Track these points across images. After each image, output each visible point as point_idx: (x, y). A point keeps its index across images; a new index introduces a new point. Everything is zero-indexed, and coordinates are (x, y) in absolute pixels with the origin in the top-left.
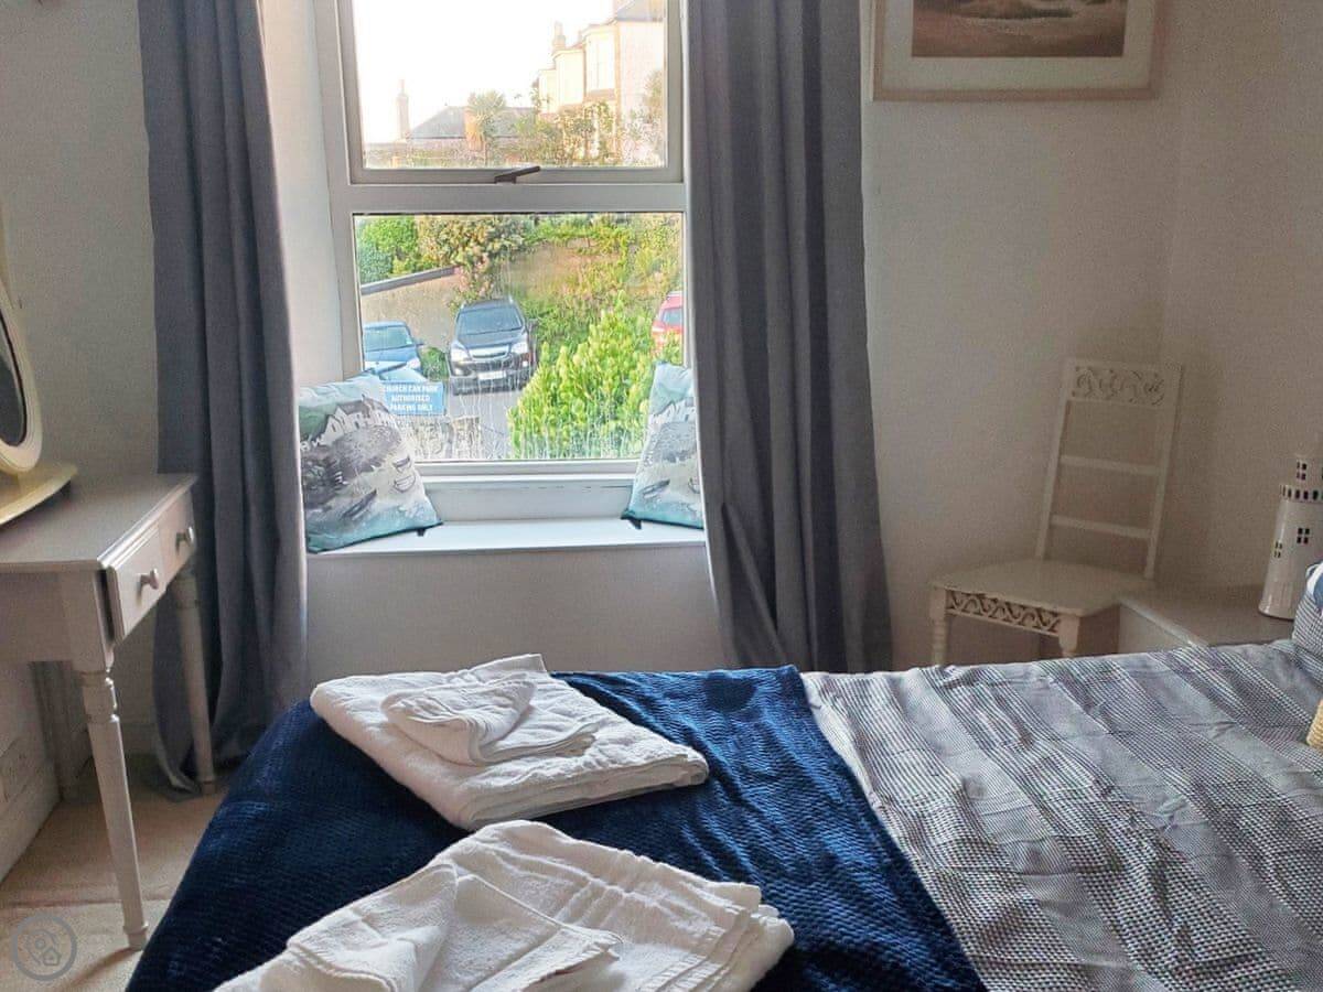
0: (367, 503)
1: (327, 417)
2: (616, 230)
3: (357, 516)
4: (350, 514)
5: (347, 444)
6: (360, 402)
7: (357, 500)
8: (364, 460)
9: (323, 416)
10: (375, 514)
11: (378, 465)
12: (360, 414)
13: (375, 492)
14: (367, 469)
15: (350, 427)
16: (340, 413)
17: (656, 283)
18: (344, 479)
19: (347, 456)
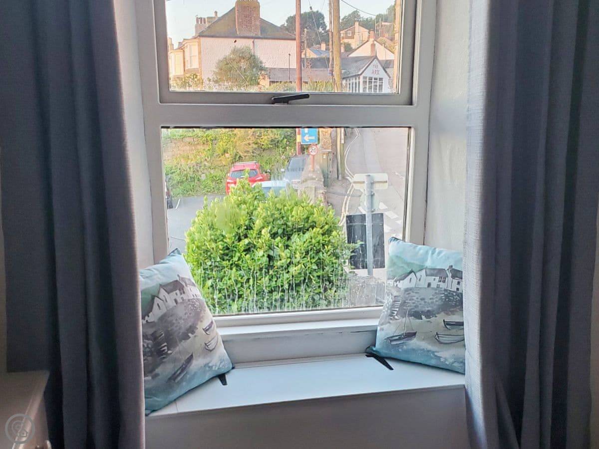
0: (186, 366)
1: (153, 297)
2: (206, 133)
3: (179, 378)
4: (173, 377)
5: (170, 319)
6: (177, 281)
7: (179, 365)
8: (182, 331)
9: (150, 297)
10: (193, 373)
11: (193, 332)
12: (178, 291)
13: (192, 355)
14: (186, 337)
15: (171, 303)
16: (163, 293)
17: (226, 159)
18: (168, 349)
19: (169, 329)
